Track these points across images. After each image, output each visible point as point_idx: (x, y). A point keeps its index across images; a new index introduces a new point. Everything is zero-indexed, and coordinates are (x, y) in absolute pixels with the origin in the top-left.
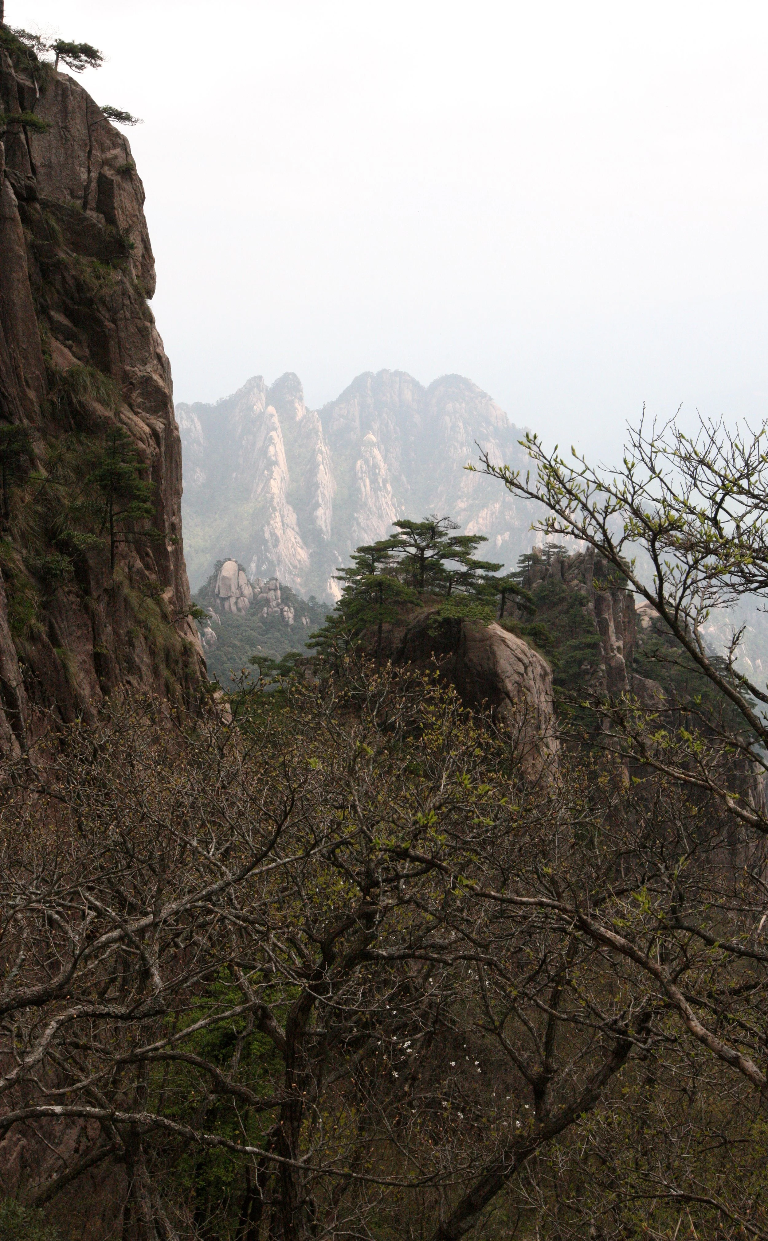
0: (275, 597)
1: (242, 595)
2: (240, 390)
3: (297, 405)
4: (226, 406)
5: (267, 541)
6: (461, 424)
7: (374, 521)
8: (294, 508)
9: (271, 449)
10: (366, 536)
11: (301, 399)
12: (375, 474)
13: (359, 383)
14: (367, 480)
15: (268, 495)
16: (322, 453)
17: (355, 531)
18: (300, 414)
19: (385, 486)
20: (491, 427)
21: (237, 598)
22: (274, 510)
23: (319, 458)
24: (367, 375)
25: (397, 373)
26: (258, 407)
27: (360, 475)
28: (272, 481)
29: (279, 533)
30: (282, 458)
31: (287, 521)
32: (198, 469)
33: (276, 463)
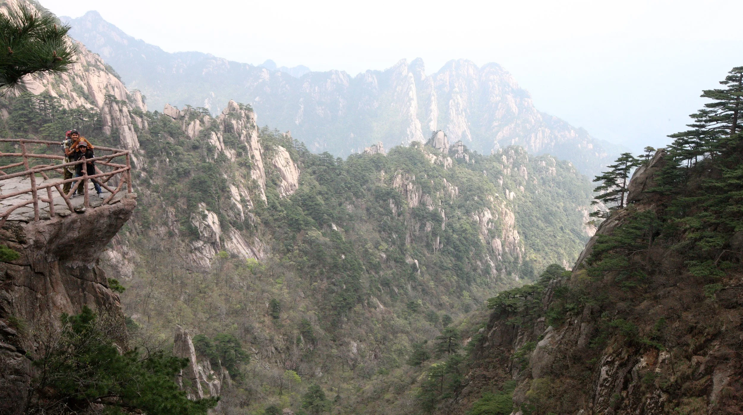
2: (396, 65)
3: (422, 73)
4: (389, 72)
6: (497, 86)
7: (456, 129)
8: (420, 121)
9: (411, 94)
11: (424, 70)
12: (457, 107)
13: (449, 64)
14: (454, 110)
15: (409, 114)
16: (434, 96)
18: (423, 78)
19: (462, 113)
20: (510, 88)
21: (444, 148)
22: (412, 121)
23: (433, 98)
24: (453, 61)
25: (466, 61)
26: (404, 73)
27: (451, 107)
28: (411, 108)
29: (413, 132)
30: (415, 98)
31: (417, 126)
32: (375, 101)
33: (412, 99)
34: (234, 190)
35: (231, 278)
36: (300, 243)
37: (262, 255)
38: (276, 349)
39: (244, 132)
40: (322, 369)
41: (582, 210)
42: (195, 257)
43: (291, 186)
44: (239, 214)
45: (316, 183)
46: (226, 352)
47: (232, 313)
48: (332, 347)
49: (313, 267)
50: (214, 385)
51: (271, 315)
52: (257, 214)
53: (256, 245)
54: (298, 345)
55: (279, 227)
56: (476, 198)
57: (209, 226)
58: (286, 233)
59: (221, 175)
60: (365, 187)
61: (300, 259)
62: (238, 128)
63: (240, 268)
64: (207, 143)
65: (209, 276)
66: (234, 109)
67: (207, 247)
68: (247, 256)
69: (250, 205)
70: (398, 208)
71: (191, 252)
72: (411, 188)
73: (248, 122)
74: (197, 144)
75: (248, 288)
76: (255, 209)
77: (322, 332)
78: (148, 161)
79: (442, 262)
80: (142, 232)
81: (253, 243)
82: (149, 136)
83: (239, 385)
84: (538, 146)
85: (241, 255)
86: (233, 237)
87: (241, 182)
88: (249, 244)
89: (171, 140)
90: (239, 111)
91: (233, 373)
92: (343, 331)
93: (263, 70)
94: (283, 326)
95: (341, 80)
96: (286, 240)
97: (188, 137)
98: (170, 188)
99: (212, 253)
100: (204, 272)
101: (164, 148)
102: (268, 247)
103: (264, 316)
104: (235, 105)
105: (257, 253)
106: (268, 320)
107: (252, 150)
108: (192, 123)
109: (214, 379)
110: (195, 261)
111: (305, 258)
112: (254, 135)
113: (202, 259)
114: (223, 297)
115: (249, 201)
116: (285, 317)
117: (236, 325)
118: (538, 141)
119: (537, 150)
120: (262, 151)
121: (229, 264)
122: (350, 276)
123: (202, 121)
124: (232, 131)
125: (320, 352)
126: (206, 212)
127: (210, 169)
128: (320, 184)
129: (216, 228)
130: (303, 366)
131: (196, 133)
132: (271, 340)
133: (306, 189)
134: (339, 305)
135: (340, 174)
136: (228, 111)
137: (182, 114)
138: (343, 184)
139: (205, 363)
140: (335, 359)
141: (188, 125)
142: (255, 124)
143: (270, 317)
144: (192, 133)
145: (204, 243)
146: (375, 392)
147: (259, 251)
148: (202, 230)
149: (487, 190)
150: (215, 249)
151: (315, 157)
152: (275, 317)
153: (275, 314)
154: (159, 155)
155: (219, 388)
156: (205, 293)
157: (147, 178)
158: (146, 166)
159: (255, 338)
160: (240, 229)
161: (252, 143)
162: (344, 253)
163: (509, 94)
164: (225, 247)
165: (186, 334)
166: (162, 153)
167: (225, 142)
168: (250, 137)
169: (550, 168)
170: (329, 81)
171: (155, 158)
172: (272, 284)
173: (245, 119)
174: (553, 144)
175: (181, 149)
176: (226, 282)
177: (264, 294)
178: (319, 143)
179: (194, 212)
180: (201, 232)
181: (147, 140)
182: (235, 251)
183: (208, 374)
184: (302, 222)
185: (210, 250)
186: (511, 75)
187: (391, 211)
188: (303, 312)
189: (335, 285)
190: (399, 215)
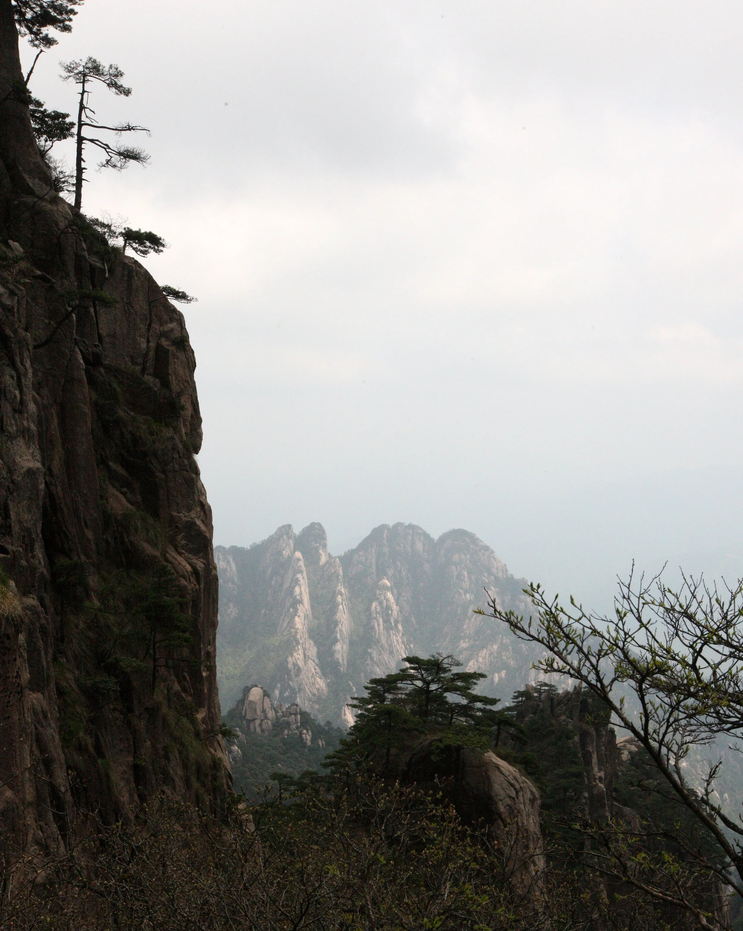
0: (295, 720)
1: (266, 717)
2: (272, 537)
3: (321, 551)
4: (258, 549)
5: (290, 671)
6: (466, 573)
7: (386, 657)
8: (315, 642)
9: (297, 589)
10: (378, 669)
11: (325, 546)
12: (388, 615)
13: (376, 534)
14: (381, 620)
15: (293, 630)
16: (341, 594)
17: (368, 665)
18: (323, 559)
19: (396, 625)
20: (492, 577)
21: (262, 720)
22: (298, 643)
23: (339, 599)
24: (383, 527)
25: (411, 527)
26: (286, 553)
27: (374, 615)
28: (297, 619)
29: (301, 663)
30: (306, 599)
31: (309, 653)
32: (231, 605)
33: (300, 602)
186: (493, 552)
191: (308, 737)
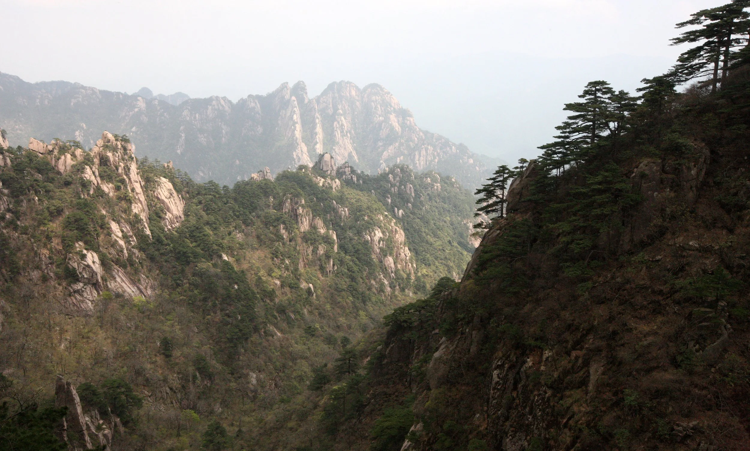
0: (347, 170)
1: (333, 169)
2: (278, 89)
3: (305, 96)
4: (271, 96)
5: (295, 159)
6: (379, 107)
7: (342, 150)
8: (306, 144)
9: (295, 117)
11: (306, 93)
12: (342, 129)
13: (331, 87)
14: (339, 132)
15: (295, 138)
16: (318, 119)
17: (334, 155)
18: (306, 101)
19: (347, 134)
20: (392, 108)
21: (331, 171)
22: (298, 144)
23: (317, 121)
24: (334, 83)
25: (348, 82)
26: (287, 97)
27: (335, 129)
28: (296, 132)
29: (300, 155)
30: (299, 121)
31: (303, 150)
32: (259, 126)
33: (297, 123)
34: (114, 226)
35: (117, 320)
36: (190, 276)
37: (149, 292)
38: (171, 389)
39: (122, 165)
40: (221, 404)
41: (467, 223)
42: (74, 301)
43: (176, 218)
44: (122, 251)
45: (203, 213)
46: (115, 398)
47: (120, 357)
48: (230, 381)
49: (205, 300)
50: (105, 436)
51: (164, 354)
52: (141, 249)
53: (143, 282)
54: (194, 382)
55: (166, 261)
56: (366, 218)
57: (88, 266)
58: (174, 267)
59: (99, 211)
60: (254, 214)
61: (190, 293)
62: (115, 160)
63: (126, 308)
64: (82, 178)
65: (92, 319)
66: (109, 141)
67: (88, 289)
68: (133, 294)
69: (133, 241)
70: (289, 233)
71: (70, 295)
72: (301, 212)
73: (125, 154)
74: (70, 179)
75: (137, 328)
76: (139, 244)
77: (219, 366)
78: (13, 201)
79: (336, 284)
80: (11, 279)
81: (139, 280)
82: (13, 174)
83: (133, 431)
84: (422, 163)
85: (126, 294)
86: (117, 276)
87: (121, 217)
88: (135, 282)
89: (39, 177)
90: (115, 142)
91: (125, 420)
92: (240, 363)
93: (139, 98)
94: (177, 364)
95: (223, 106)
96: (175, 274)
97: (59, 173)
98: (42, 228)
99: (94, 294)
100: (86, 316)
101: (32, 186)
102: (156, 283)
103: (156, 355)
104: (110, 136)
105: (144, 290)
106: (159, 359)
107: (131, 183)
108: (63, 157)
109: (104, 429)
110: (74, 305)
111: (196, 292)
112: (133, 167)
113: (83, 301)
114: (109, 341)
115: (131, 237)
116: (179, 354)
117: (125, 369)
118: (422, 158)
119: (422, 167)
120: (143, 183)
121: (114, 305)
122: (244, 306)
123: (73, 155)
124: (109, 164)
125: (217, 387)
126: (85, 252)
127: (86, 205)
128: (208, 214)
129: (97, 268)
130: (201, 404)
131: (68, 168)
132: (165, 380)
133: (193, 220)
134: (236, 337)
135: (227, 202)
136: (102, 143)
137: (50, 148)
138: (231, 213)
139: (93, 413)
140: (234, 392)
141: (58, 160)
142: (133, 156)
143: (162, 356)
144: (64, 168)
145: (85, 285)
146: (277, 421)
147: (146, 288)
148: (81, 271)
149: (376, 210)
150: (97, 290)
151: (200, 187)
152: (168, 356)
153: (167, 353)
154: (26, 194)
155: (110, 438)
156: (88, 338)
157: (13, 220)
158: (11, 206)
159: (147, 380)
160: (124, 266)
161: (131, 176)
162: (236, 283)
163: (391, 114)
164: (108, 287)
165: (68, 384)
166: (29, 191)
167: (101, 177)
168: (129, 169)
169: (435, 184)
170: (210, 107)
171: (22, 197)
172: (162, 322)
173: (122, 151)
174: (436, 160)
175: (51, 186)
176: (112, 324)
177: (154, 333)
178: (203, 172)
179: (70, 253)
180: (80, 273)
181: (11, 178)
182: (120, 290)
183: (96, 424)
184: (190, 255)
185: (91, 292)
186: (392, 95)
187: (282, 237)
188: (198, 347)
189: (229, 317)
190: (290, 241)
191: (355, 179)
